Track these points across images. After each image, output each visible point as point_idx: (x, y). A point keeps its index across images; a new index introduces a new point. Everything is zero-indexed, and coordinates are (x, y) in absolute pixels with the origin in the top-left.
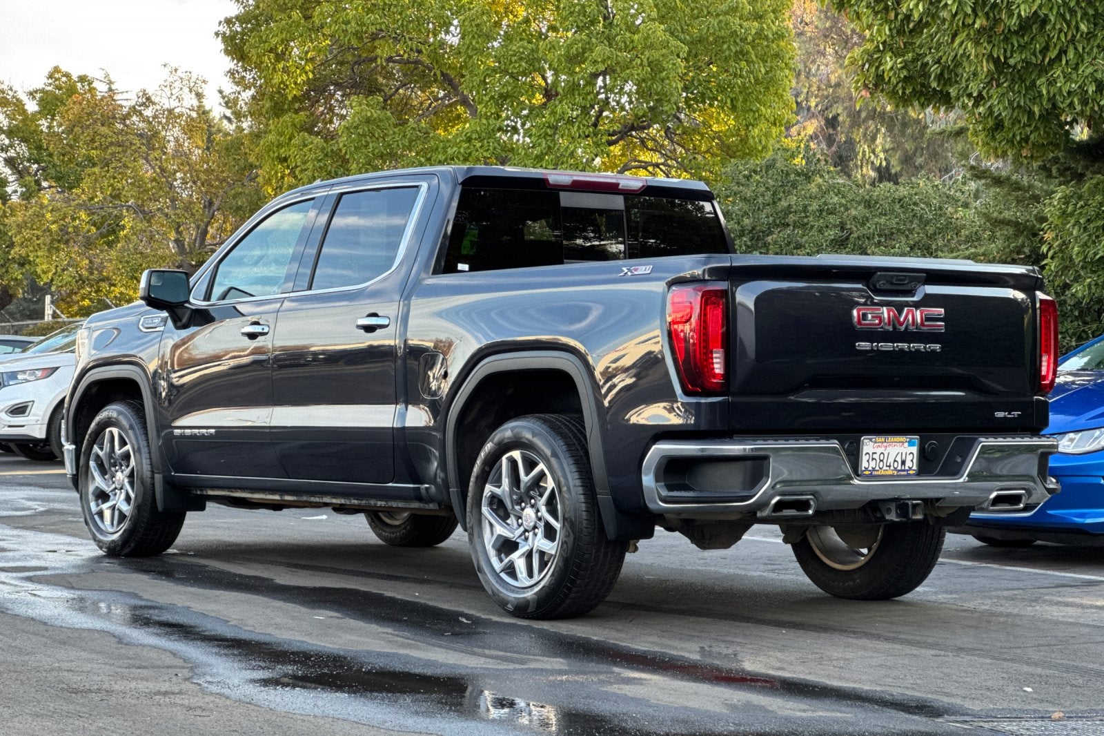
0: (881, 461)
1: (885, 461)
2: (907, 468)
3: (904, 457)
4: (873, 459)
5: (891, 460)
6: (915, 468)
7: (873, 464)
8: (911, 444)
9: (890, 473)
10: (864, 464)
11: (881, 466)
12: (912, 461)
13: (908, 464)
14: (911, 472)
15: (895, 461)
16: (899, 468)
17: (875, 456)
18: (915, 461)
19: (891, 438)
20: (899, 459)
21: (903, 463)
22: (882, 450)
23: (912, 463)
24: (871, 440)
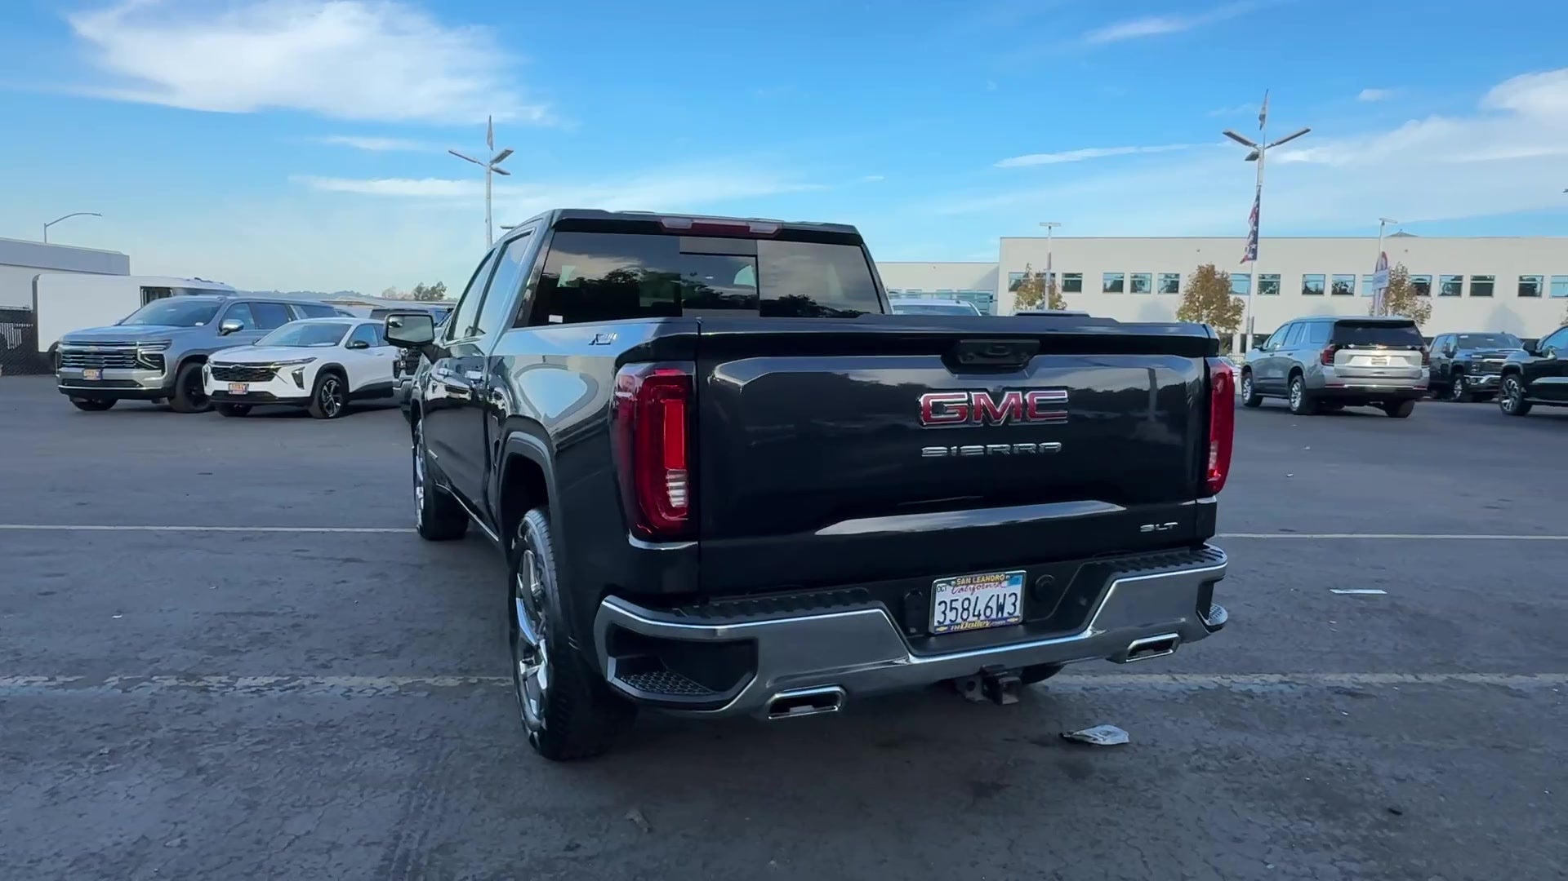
0: (964, 609)
1: (971, 609)
2: (1005, 615)
3: (1001, 600)
4: (952, 609)
5: (981, 606)
6: (1017, 613)
7: (951, 616)
8: (1012, 580)
9: (979, 625)
10: (938, 617)
11: (965, 617)
12: (1014, 604)
13: (1008, 608)
14: (1012, 620)
15: (987, 607)
16: (994, 616)
17: (954, 605)
18: (1018, 604)
19: (979, 578)
20: (993, 604)
21: (1001, 608)
22: (967, 594)
23: (1014, 609)
24: (949, 583)
